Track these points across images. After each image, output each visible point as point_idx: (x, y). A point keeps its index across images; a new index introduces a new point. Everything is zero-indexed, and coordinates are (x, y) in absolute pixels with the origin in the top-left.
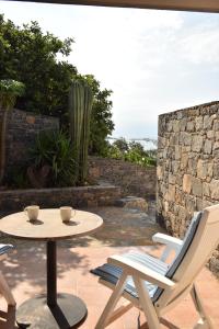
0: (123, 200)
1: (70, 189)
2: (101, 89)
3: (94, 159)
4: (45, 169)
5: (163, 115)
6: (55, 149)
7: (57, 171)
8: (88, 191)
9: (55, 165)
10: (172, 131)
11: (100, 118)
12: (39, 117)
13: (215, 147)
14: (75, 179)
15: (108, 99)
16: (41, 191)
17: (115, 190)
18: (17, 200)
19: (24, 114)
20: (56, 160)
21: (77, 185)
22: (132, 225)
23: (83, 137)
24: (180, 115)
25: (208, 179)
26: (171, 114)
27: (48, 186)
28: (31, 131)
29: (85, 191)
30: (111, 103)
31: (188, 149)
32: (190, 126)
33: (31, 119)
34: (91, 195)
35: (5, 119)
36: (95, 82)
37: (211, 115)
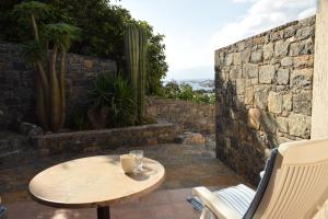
0: (181, 136)
1: (130, 128)
2: (155, 33)
3: (152, 99)
4: (104, 110)
5: (221, 50)
6: (113, 91)
7: (117, 111)
8: (148, 129)
9: (114, 106)
10: (232, 64)
11: (154, 61)
12: (97, 61)
13: (293, 76)
14: (134, 118)
15: (161, 43)
16: (101, 132)
17: (173, 127)
18: (78, 142)
19: (82, 59)
20: (115, 101)
21: (137, 124)
22: (193, 163)
23: (140, 77)
24: (242, 47)
25: (285, 113)
26: (230, 48)
27: (108, 127)
28: (90, 74)
29: (144, 130)
30: (164, 46)
31: (254, 81)
32: (256, 56)
33: (89, 63)
34: (150, 133)
35: (63, 64)
36: (148, 27)
37: (285, 39)
